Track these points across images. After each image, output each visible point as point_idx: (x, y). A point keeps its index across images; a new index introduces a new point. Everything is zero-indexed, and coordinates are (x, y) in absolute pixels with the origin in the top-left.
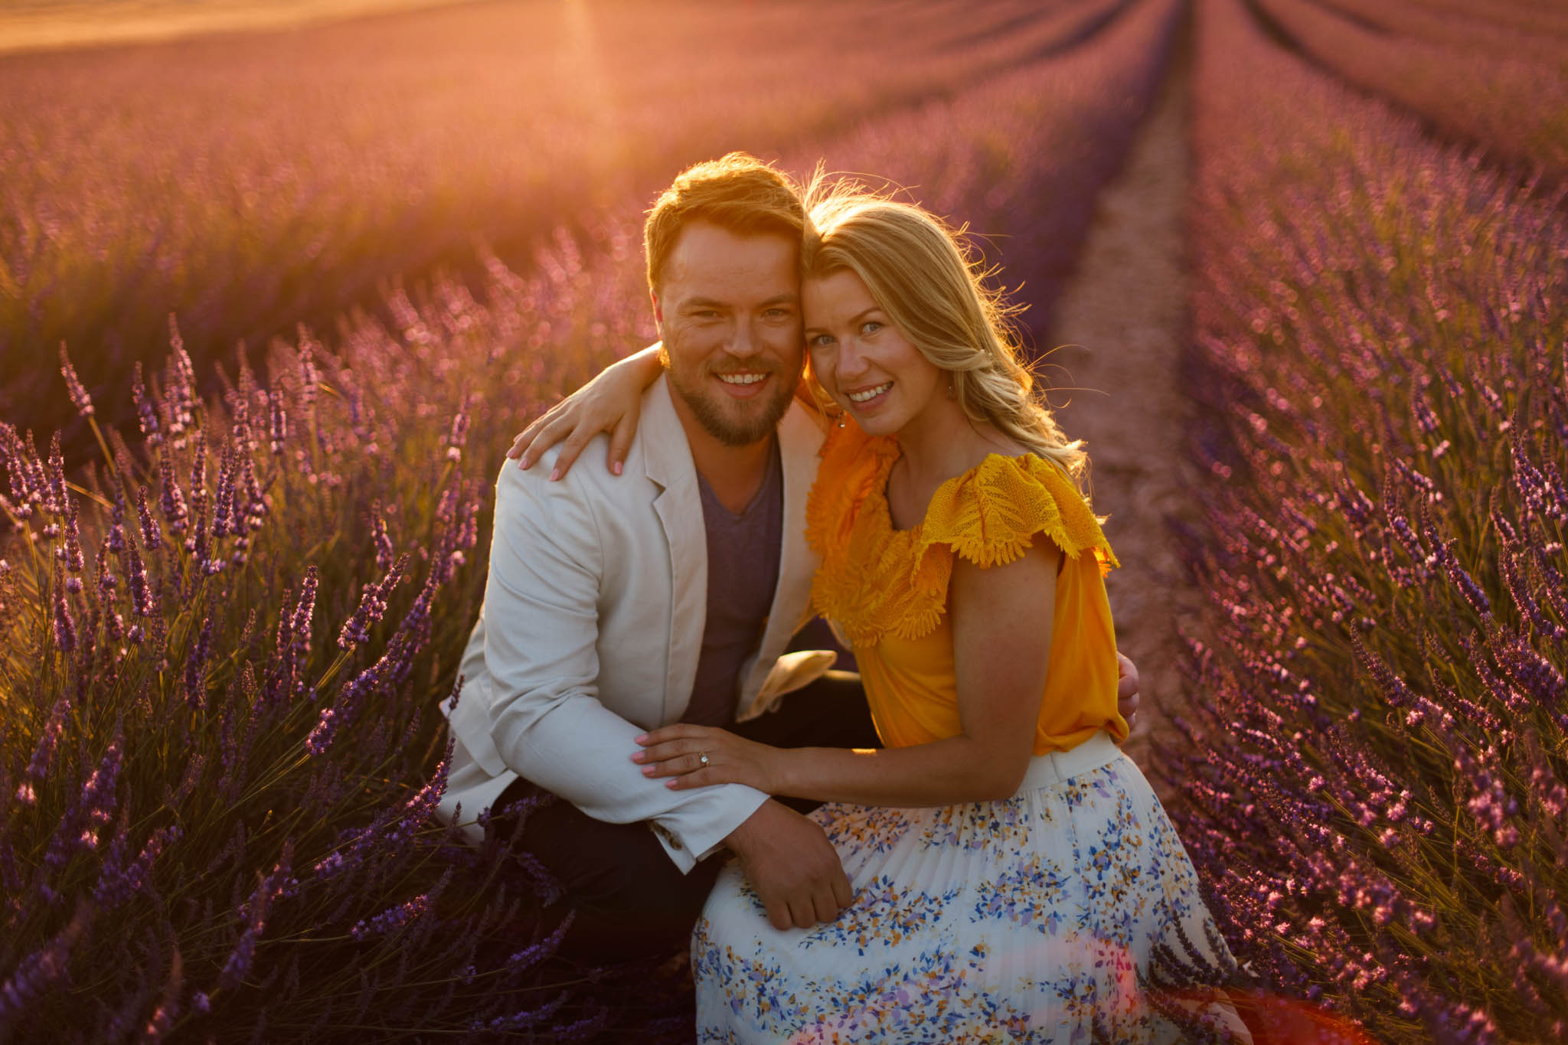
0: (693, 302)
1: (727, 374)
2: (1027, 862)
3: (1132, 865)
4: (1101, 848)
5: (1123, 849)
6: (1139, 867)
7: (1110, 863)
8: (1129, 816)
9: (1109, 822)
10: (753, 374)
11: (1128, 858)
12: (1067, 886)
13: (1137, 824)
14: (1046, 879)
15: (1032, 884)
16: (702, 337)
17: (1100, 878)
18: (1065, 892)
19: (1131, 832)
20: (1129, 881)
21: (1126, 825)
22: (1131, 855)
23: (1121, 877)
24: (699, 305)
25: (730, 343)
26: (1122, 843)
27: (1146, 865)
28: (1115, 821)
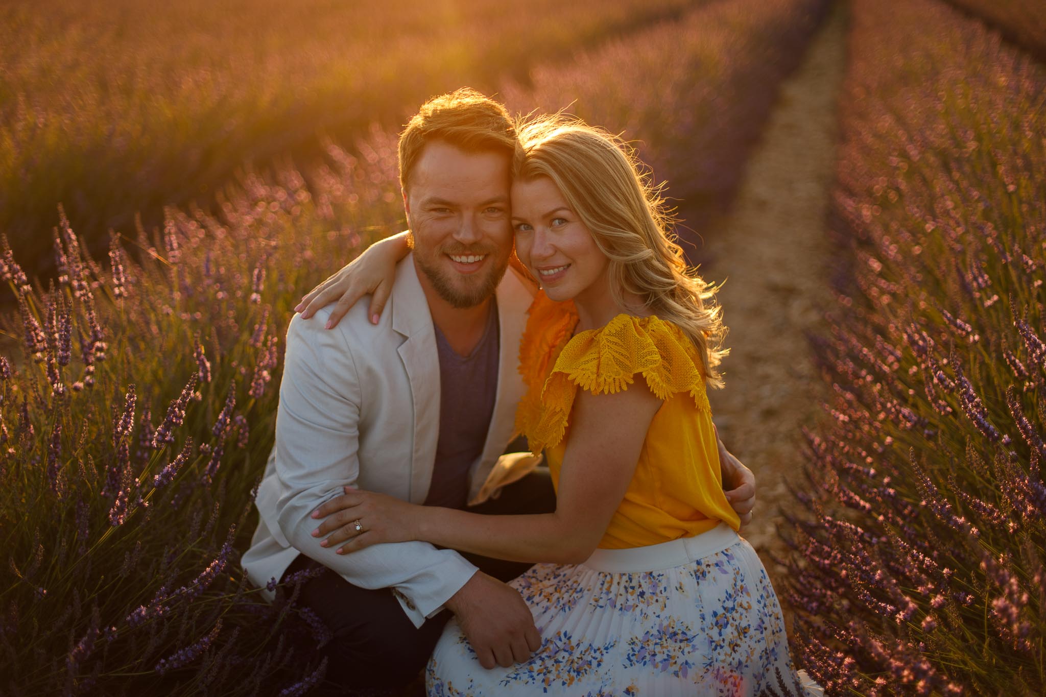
0: (432, 201)
1: (455, 255)
2: (665, 623)
3: (744, 624)
4: (721, 611)
5: (737, 612)
6: (749, 625)
7: (728, 623)
8: (742, 587)
9: (727, 592)
10: (475, 256)
11: (741, 619)
12: (696, 642)
13: (748, 594)
14: (680, 637)
15: (669, 640)
16: (439, 227)
17: (720, 634)
18: (694, 646)
19: (743, 599)
20: (742, 637)
21: (740, 594)
22: (743, 616)
23: (736, 634)
24: (435, 203)
25: (458, 233)
26: (736, 608)
27: (754, 623)
28: (731, 591)
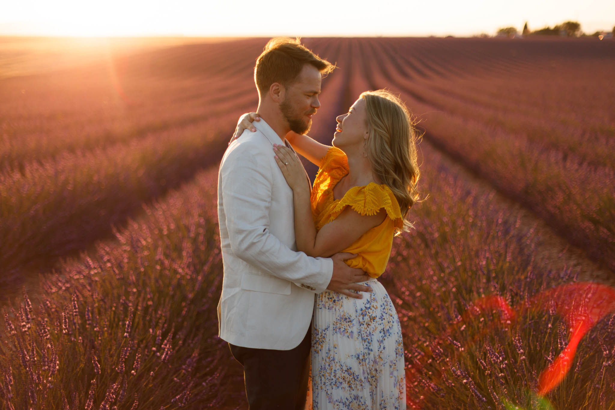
3: (374, 315)
4: (364, 309)
5: (371, 309)
6: (376, 316)
7: (366, 314)
9: (367, 300)
11: (373, 313)
12: (354, 322)
13: (376, 301)
14: (348, 320)
17: (363, 319)
18: (353, 324)
19: (374, 304)
20: (372, 321)
21: (373, 301)
23: (369, 319)
26: (371, 307)
27: (379, 315)
28: (369, 300)
